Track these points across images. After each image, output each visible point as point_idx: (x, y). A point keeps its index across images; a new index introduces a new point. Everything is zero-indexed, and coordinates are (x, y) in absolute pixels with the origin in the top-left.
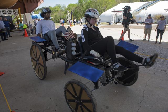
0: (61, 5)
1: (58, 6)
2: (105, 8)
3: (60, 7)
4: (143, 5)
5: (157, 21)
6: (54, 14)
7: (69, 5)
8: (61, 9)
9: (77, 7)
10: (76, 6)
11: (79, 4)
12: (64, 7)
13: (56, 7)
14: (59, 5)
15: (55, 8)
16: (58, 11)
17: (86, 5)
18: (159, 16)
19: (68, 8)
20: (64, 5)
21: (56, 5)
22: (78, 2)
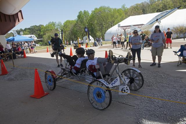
0: (55, 22)
1: (52, 24)
2: (112, 23)
3: (54, 25)
4: (156, 17)
5: (178, 34)
6: (47, 34)
7: (66, 22)
8: (56, 28)
9: (76, 24)
10: (76, 22)
11: (78, 20)
12: (59, 25)
13: (49, 25)
14: (53, 22)
15: (47, 27)
16: (51, 30)
17: (87, 21)
18: (180, 28)
19: (64, 26)
20: (60, 22)
21: (49, 23)
22: (77, 18)
